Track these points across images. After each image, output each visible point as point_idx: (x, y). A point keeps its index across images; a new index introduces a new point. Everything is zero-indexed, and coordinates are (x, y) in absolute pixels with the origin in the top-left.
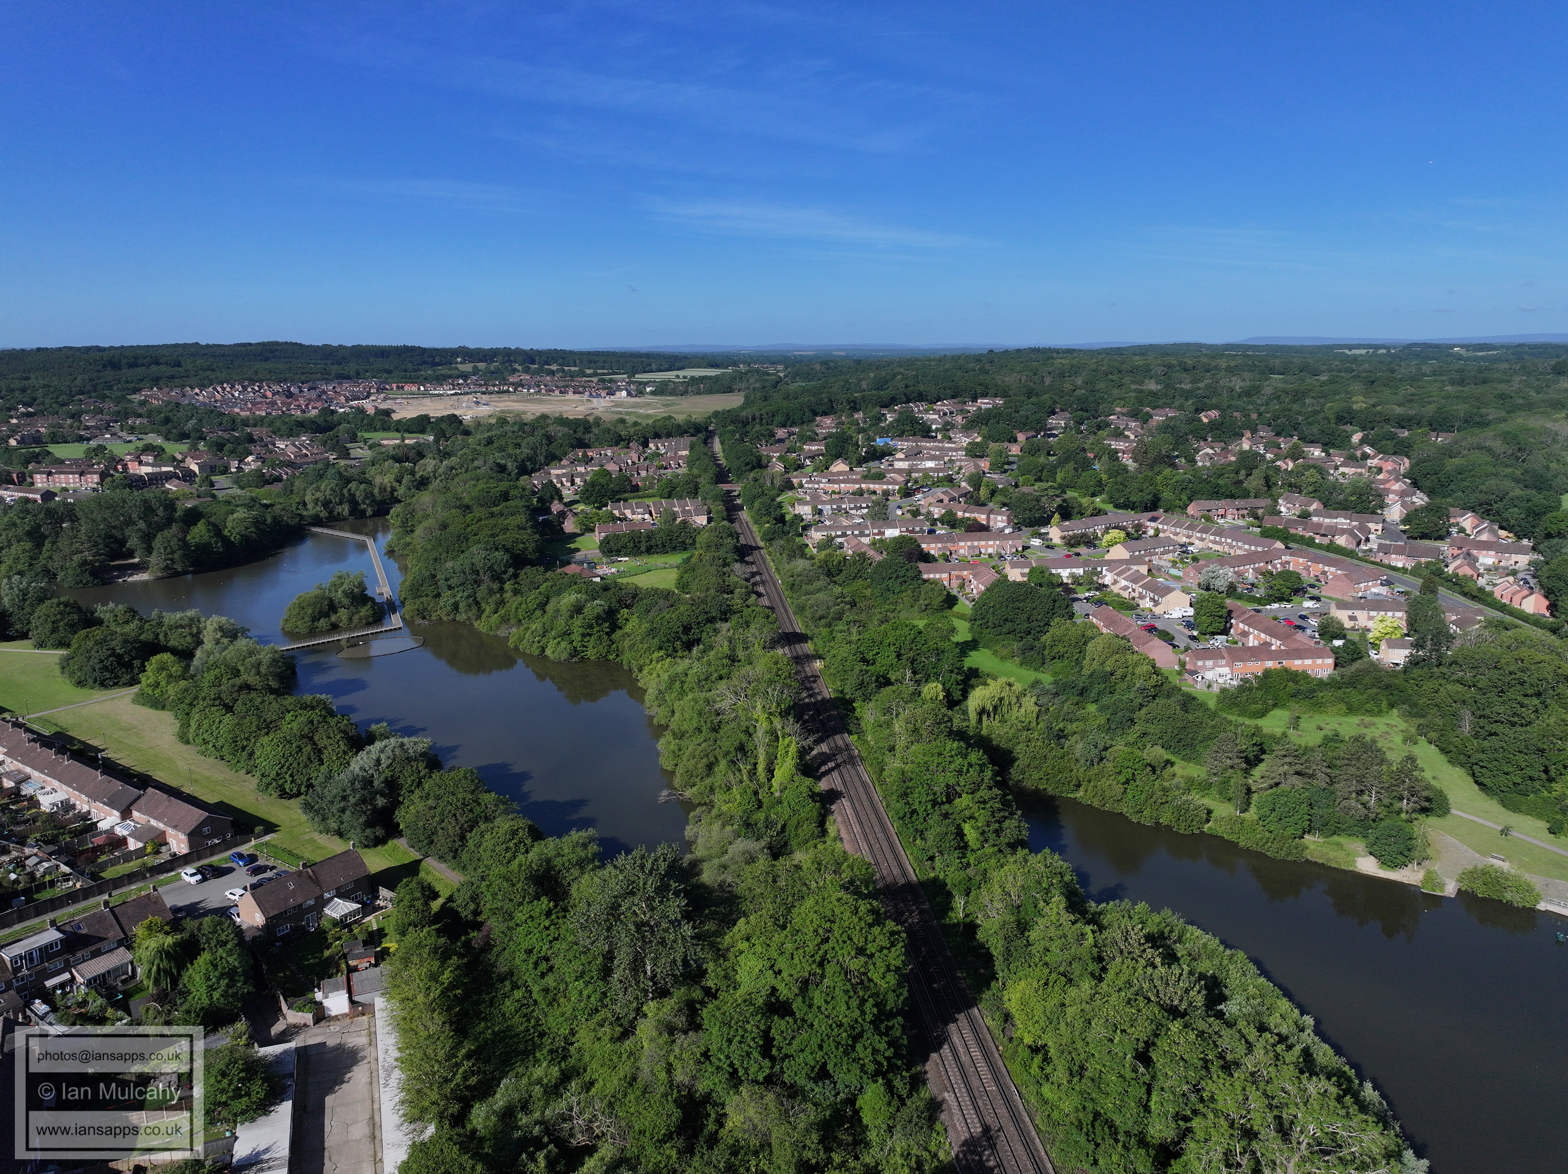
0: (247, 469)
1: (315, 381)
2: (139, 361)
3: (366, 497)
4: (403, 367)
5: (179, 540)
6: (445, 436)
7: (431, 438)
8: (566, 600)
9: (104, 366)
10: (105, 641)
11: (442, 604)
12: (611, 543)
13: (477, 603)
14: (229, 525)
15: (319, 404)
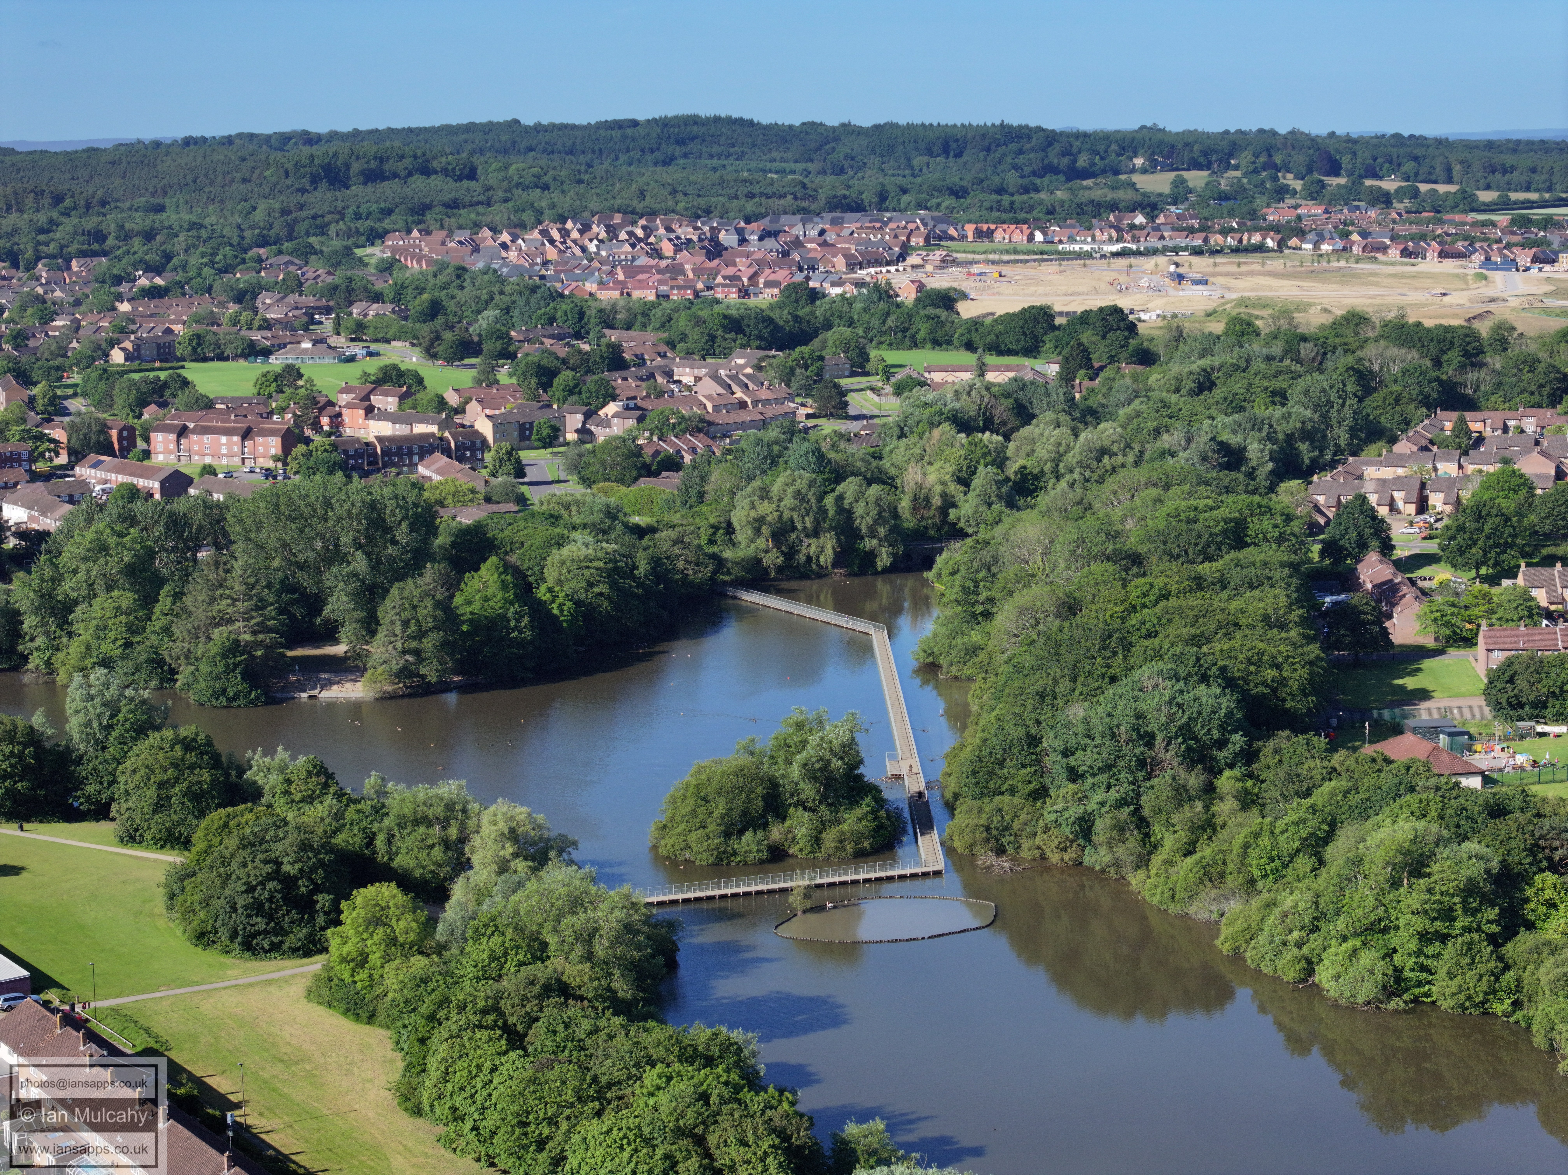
0: (602, 434)
1: (777, 215)
2: (387, 167)
3: (879, 520)
4: (996, 180)
5: (438, 604)
6: (1088, 365)
7: (1053, 369)
8: (1383, 834)
9: (315, 180)
10: (262, 841)
11: (1049, 818)
12: (1521, 683)
13: (1142, 824)
14: (551, 574)
15: (782, 275)
